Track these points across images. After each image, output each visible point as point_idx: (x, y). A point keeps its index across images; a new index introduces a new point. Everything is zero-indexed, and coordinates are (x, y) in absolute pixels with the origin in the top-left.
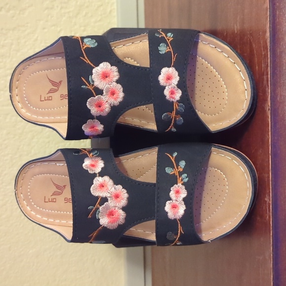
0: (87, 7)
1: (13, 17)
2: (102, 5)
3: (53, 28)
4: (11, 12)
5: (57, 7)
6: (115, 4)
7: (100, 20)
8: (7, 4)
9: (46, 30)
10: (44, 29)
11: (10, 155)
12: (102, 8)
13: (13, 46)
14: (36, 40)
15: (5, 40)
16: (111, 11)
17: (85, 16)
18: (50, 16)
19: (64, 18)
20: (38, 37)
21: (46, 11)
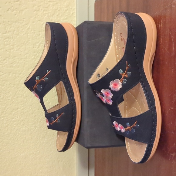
0: (59, 10)
1: (16, 14)
2: (67, 10)
3: (39, 22)
4: (14, 11)
5: (42, 10)
6: (75, 9)
7: (66, 19)
8: (12, 7)
9: (35, 23)
10: (33, 22)
11: (11, 97)
12: (67, 12)
13: (15, 32)
14: (29, 29)
15: (10, 28)
16: (73, 14)
17: (58, 16)
18: (37, 15)
19: (45, 17)
20: (30, 27)
21: (35, 12)
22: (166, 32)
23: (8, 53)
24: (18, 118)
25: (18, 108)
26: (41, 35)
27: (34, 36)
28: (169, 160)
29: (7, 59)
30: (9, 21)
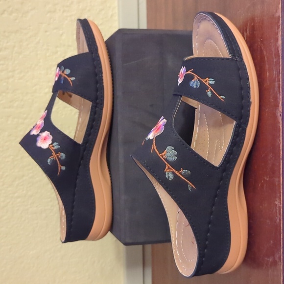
0: (89, 11)
1: (16, 20)
2: (103, 9)
3: (55, 31)
4: (14, 15)
5: (60, 10)
6: (117, 8)
8: (10, 7)
9: (48, 33)
10: (46, 32)
11: (12, 157)
12: (103, 12)
13: (16, 49)
14: (38, 43)
15: (7, 43)
16: (112, 15)
18: (52, 20)
19: (66, 22)
20: (40, 40)
21: (49, 15)
22: (256, 45)
23: (5, 84)
24: (24, 192)
25: (23, 176)
26: (59, 53)
27: (48, 54)
28: (264, 268)
29: (4, 94)
30: (5, 32)
